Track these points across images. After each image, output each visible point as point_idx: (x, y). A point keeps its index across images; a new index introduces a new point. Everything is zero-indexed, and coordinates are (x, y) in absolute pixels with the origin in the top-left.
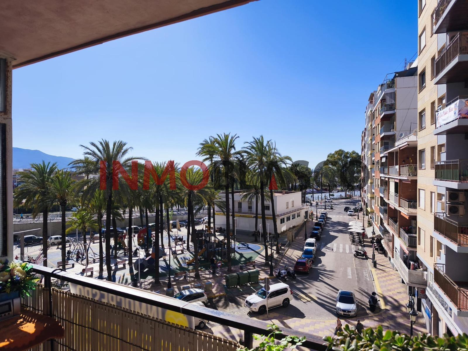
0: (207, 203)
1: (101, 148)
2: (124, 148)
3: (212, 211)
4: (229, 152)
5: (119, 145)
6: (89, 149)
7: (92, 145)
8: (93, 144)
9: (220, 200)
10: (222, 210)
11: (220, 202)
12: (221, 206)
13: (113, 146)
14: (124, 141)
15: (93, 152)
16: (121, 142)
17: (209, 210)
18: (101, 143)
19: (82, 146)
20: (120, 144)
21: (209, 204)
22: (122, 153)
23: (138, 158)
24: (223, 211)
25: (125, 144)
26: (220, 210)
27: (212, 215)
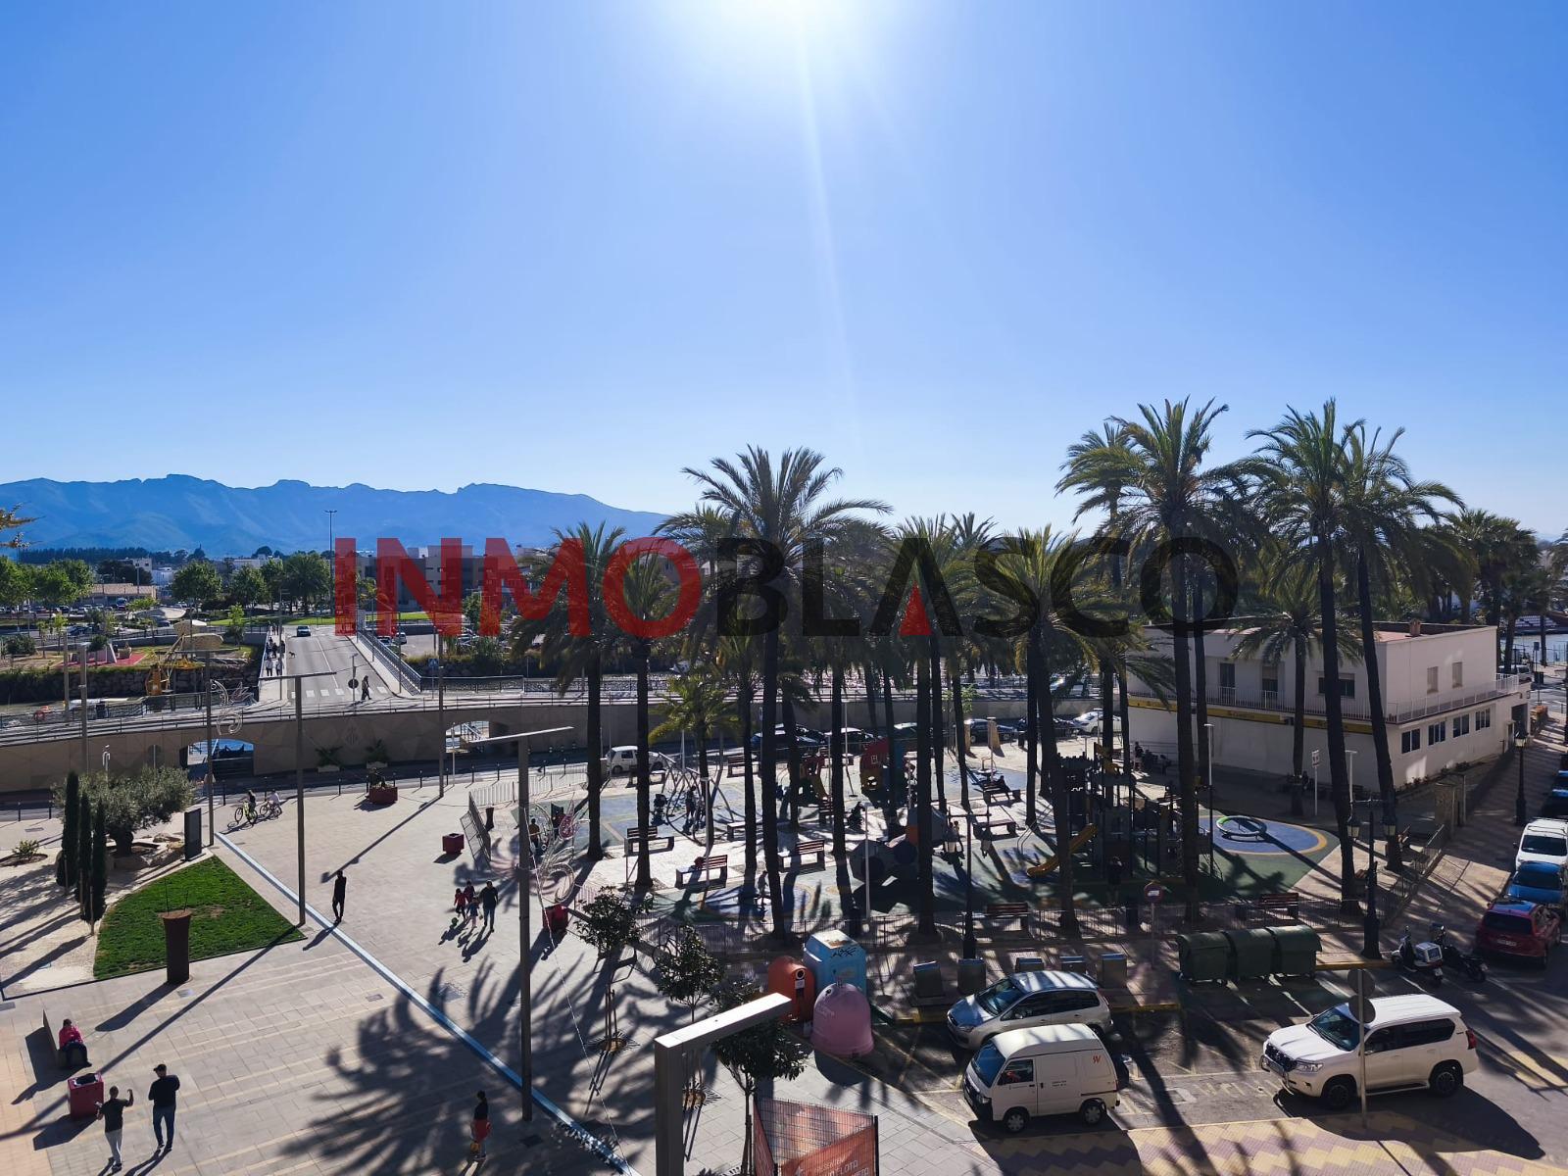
0: (1096, 661)
1: (744, 474)
2: (815, 474)
3: (1116, 691)
4: (1187, 469)
5: (799, 464)
6: (710, 481)
7: (719, 467)
8: (722, 465)
9: (1149, 654)
10: (1156, 689)
11: (1147, 659)
12: (1151, 676)
13: (780, 469)
14: (815, 450)
15: (722, 488)
16: (806, 453)
17: (1106, 687)
18: (745, 460)
19: (689, 471)
20: (802, 459)
21: (1106, 668)
22: (807, 491)
23: (858, 505)
24: (1159, 695)
25: (817, 461)
26: (1151, 691)
27: (1116, 703)
